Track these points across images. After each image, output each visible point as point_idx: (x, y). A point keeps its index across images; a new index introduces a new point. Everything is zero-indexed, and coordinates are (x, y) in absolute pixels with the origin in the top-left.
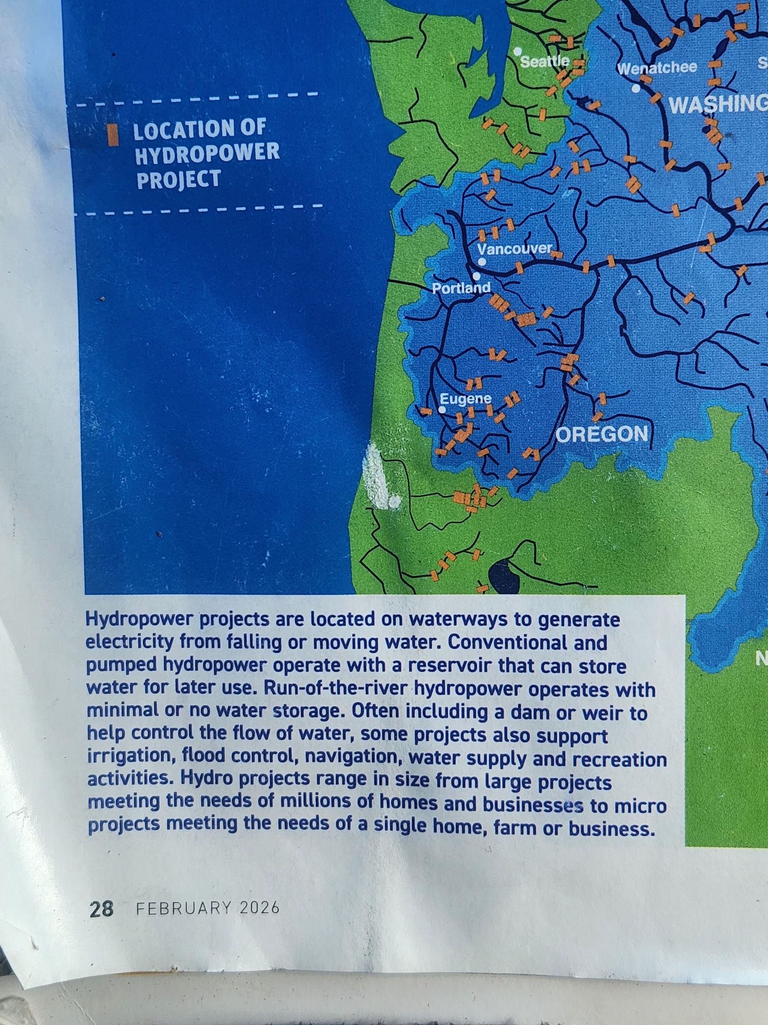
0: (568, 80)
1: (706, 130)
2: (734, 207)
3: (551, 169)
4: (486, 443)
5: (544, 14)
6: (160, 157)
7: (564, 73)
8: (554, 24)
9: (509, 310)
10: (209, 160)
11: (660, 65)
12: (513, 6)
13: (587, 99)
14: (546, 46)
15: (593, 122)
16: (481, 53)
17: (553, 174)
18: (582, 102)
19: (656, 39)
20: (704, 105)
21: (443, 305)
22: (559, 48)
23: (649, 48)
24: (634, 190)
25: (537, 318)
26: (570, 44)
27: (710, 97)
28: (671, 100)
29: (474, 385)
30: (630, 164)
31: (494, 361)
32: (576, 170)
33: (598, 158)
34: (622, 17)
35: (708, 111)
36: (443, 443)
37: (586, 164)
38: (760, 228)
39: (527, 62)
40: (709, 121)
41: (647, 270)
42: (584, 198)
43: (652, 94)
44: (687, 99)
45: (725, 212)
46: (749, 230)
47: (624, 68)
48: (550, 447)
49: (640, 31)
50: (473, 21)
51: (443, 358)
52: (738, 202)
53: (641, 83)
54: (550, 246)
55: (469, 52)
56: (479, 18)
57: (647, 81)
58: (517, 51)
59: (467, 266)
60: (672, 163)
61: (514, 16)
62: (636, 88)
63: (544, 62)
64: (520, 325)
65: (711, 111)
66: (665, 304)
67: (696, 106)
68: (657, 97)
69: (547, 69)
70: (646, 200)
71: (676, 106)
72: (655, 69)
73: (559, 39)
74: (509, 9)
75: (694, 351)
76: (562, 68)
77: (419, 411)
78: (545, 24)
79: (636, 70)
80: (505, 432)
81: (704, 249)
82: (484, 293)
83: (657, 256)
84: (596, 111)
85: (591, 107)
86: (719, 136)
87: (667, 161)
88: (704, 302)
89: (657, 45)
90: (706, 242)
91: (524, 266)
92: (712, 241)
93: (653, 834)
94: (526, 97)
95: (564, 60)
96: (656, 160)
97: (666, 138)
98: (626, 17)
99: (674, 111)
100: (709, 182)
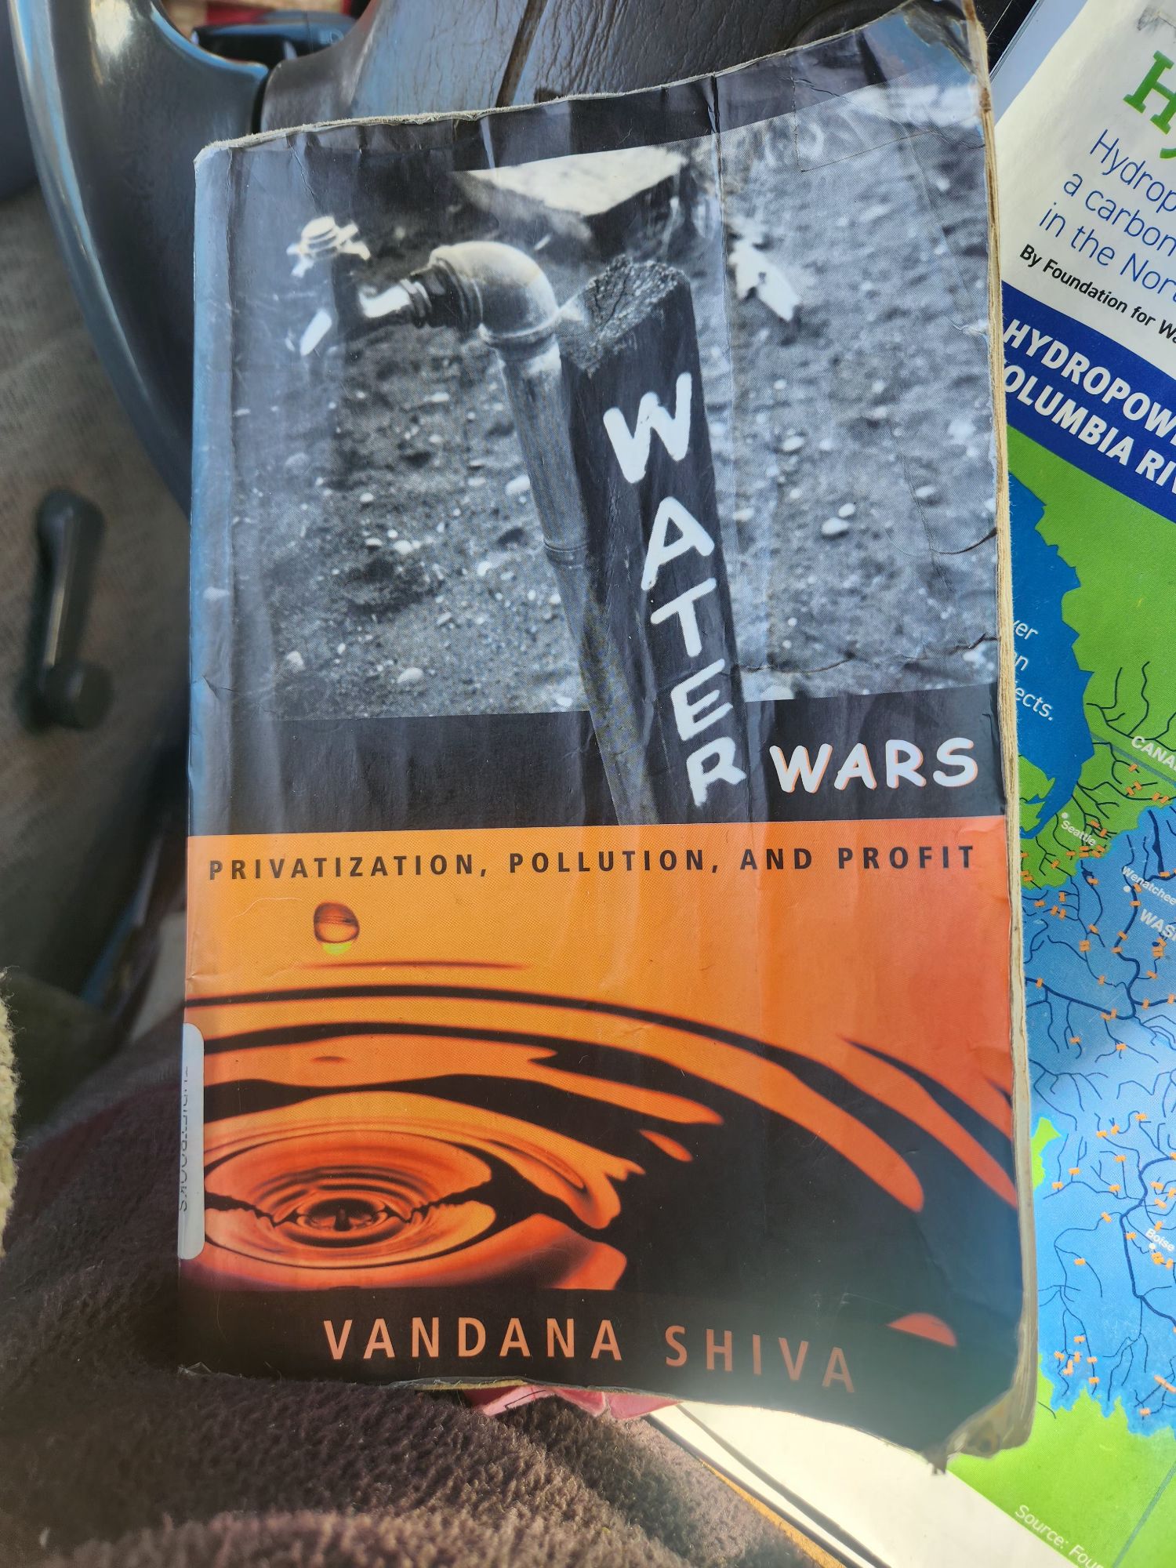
0: (1087, 854)
1: (1156, 944)
2: (1141, 1004)
3: (1038, 900)
5: (1097, 804)
7: (1087, 848)
8: (1099, 815)
11: (1152, 885)
12: (1081, 788)
13: (1091, 874)
14: (1086, 825)
15: (1085, 890)
16: (1043, 800)
17: (1037, 904)
18: (1086, 873)
19: (1161, 868)
20: (1164, 928)
22: (1093, 831)
23: (1153, 870)
24: (1083, 949)
26: (1102, 834)
27: (1171, 926)
28: (1145, 911)
30: (1091, 932)
32: (1053, 912)
33: (1074, 914)
34: (1148, 840)
35: (1164, 934)
37: (1063, 912)
38: (1150, 1028)
39: (1066, 825)
40: (1160, 940)
41: (1059, 1005)
42: (1046, 933)
43: (1135, 899)
44: (1155, 917)
45: (1133, 1003)
46: (1142, 1025)
47: (1128, 872)
49: (1154, 856)
52: (1146, 1003)
53: (1133, 888)
55: (1034, 795)
57: (1138, 889)
58: (1065, 815)
60: (1118, 949)
61: (1077, 792)
62: (1127, 889)
63: (1078, 833)
66: (1057, 1033)
67: (1159, 925)
68: (1136, 903)
69: (1078, 838)
70: (1086, 961)
71: (1146, 917)
72: (1148, 886)
73: (1097, 826)
74: (1077, 787)
75: (1057, 1076)
76: (1088, 844)
78: (1094, 811)
79: (1135, 878)
81: (1105, 1016)
83: (1072, 1000)
84: (1092, 885)
85: (1090, 880)
86: (1161, 954)
87: (1117, 945)
88: (1084, 1049)
89: (1159, 872)
90: (1109, 1013)
92: (1113, 1015)
94: (1052, 847)
95: (1092, 841)
96: (1110, 942)
97: (1126, 932)
98: (1151, 841)
99: (1142, 919)
100: (1136, 977)
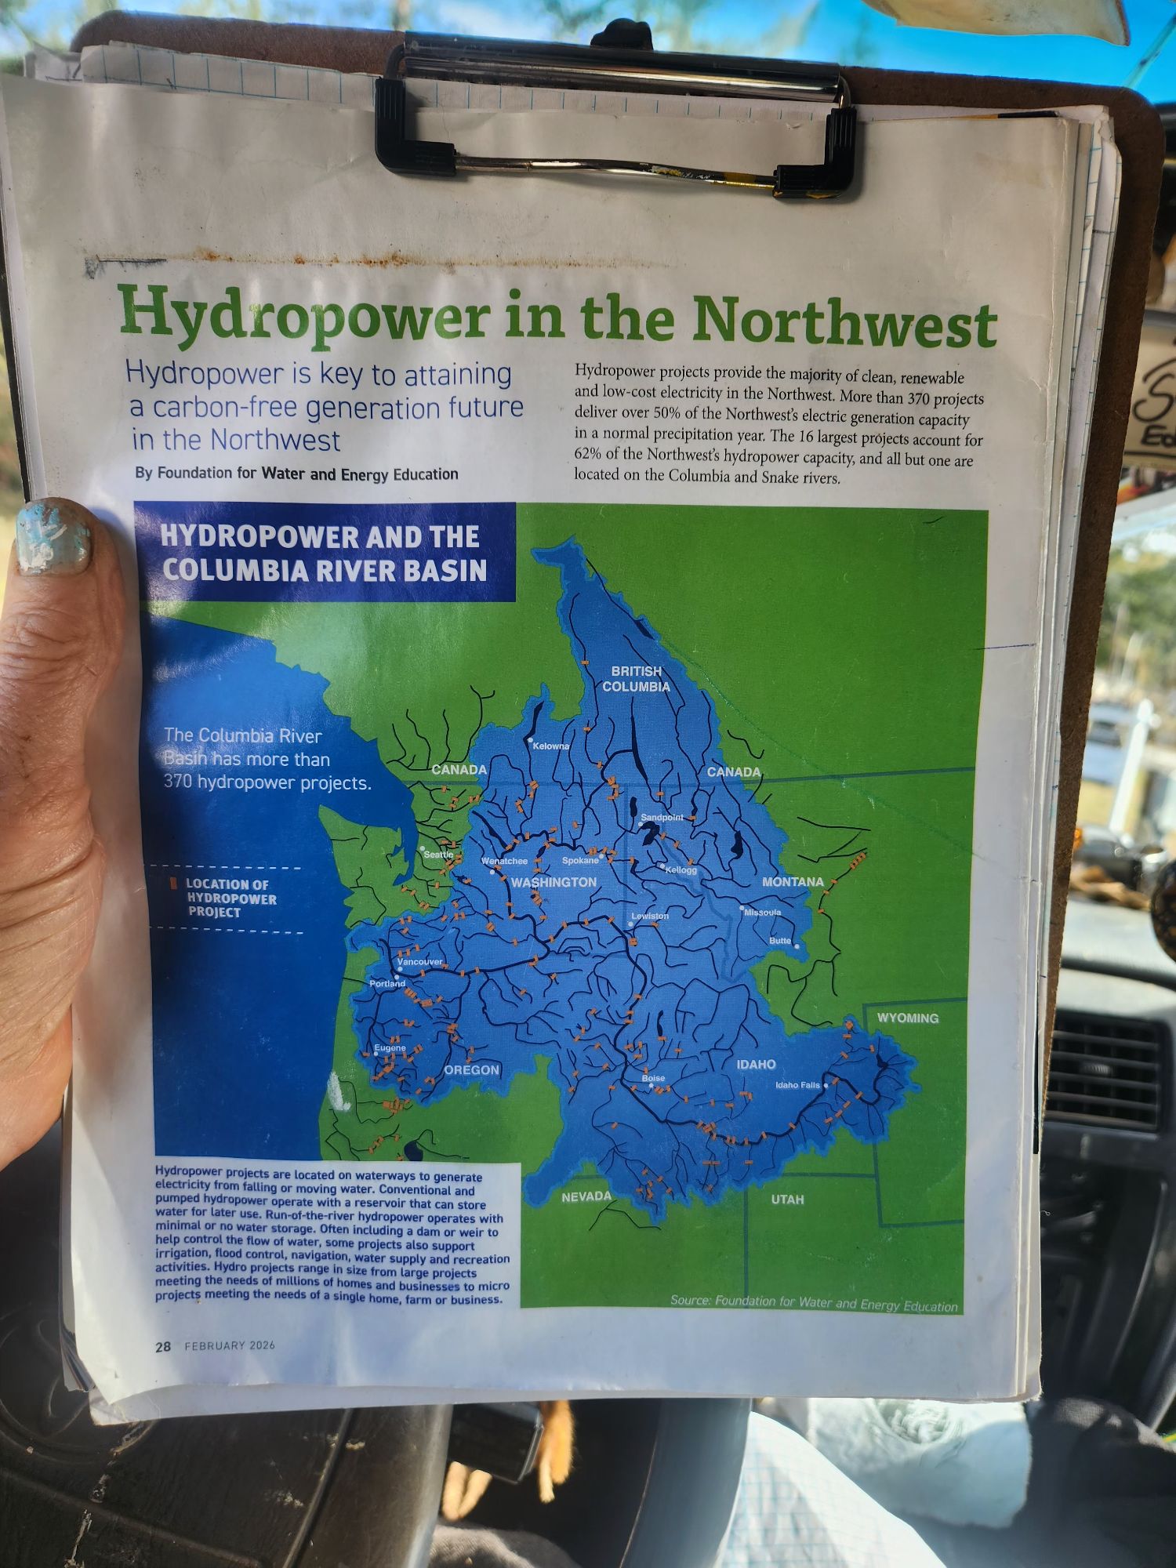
0: (452, 866)
1: (533, 897)
2: (550, 940)
3: (442, 916)
4: (403, 1074)
5: (438, 828)
6: (203, 898)
7: (450, 862)
8: (444, 834)
9: (416, 997)
10: (233, 902)
11: (506, 860)
12: (420, 823)
13: (463, 877)
14: (440, 846)
15: (467, 890)
16: (401, 847)
17: (443, 919)
18: (461, 879)
19: (504, 845)
20: (531, 883)
21: (376, 993)
22: (447, 847)
23: (500, 850)
24: (491, 930)
25: (434, 1003)
26: (454, 845)
27: (535, 878)
28: (512, 879)
29: (395, 1040)
30: (489, 915)
31: (408, 1027)
32: (457, 918)
33: (469, 911)
34: (484, 832)
35: (534, 886)
36: (376, 1074)
37: (462, 914)
38: (564, 952)
39: (427, 855)
40: (534, 892)
41: (498, 976)
42: (461, 934)
43: (502, 876)
44: (521, 879)
45: (544, 943)
46: (558, 953)
47: (485, 860)
48: (441, 1077)
49: (495, 841)
50: (396, 830)
51: (376, 1024)
52: (551, 938)
53: (495, 869)
54: (441, 961)
55: (393, 848)
56: (399, 829)
57: (499, 868)
58: (422, 848)
59: (391, 971)
60: (513, 915)
61: (420, 828)
62: (492, 872)
63: (438, 855)
64: (423, 1006)
65: (535, 886)
66: (509, 996)
67: (527, 883)
68: (504, 878)
69: (440, 859)
70: (498, 936)
71: (515, 883)
72: (504, 862)
73: (447, 842)
74: (417, 824)
75: (526, 1022)
76: (449, 859)
77: (362, 1054)
78: (439, 834)
79: (493, 862)
80: (414, 1068)
81: (531, 964)
82: (401, 987)
83: (504, 968)
84: (469, 884)
85: (466, 882)
86: (540, 901)
87: (510, 914)
88: (532, 995)
89: (505, 848)
90: (533, 960)
91: (425, 972)
92: (537, 960)
93: (501, 1302)
94: (428, 876)
95: (450, 855)
96: (504, 913)
97: (510, 901)
98: (486, 831)
99: (515, 886)
100: (535, 926)
